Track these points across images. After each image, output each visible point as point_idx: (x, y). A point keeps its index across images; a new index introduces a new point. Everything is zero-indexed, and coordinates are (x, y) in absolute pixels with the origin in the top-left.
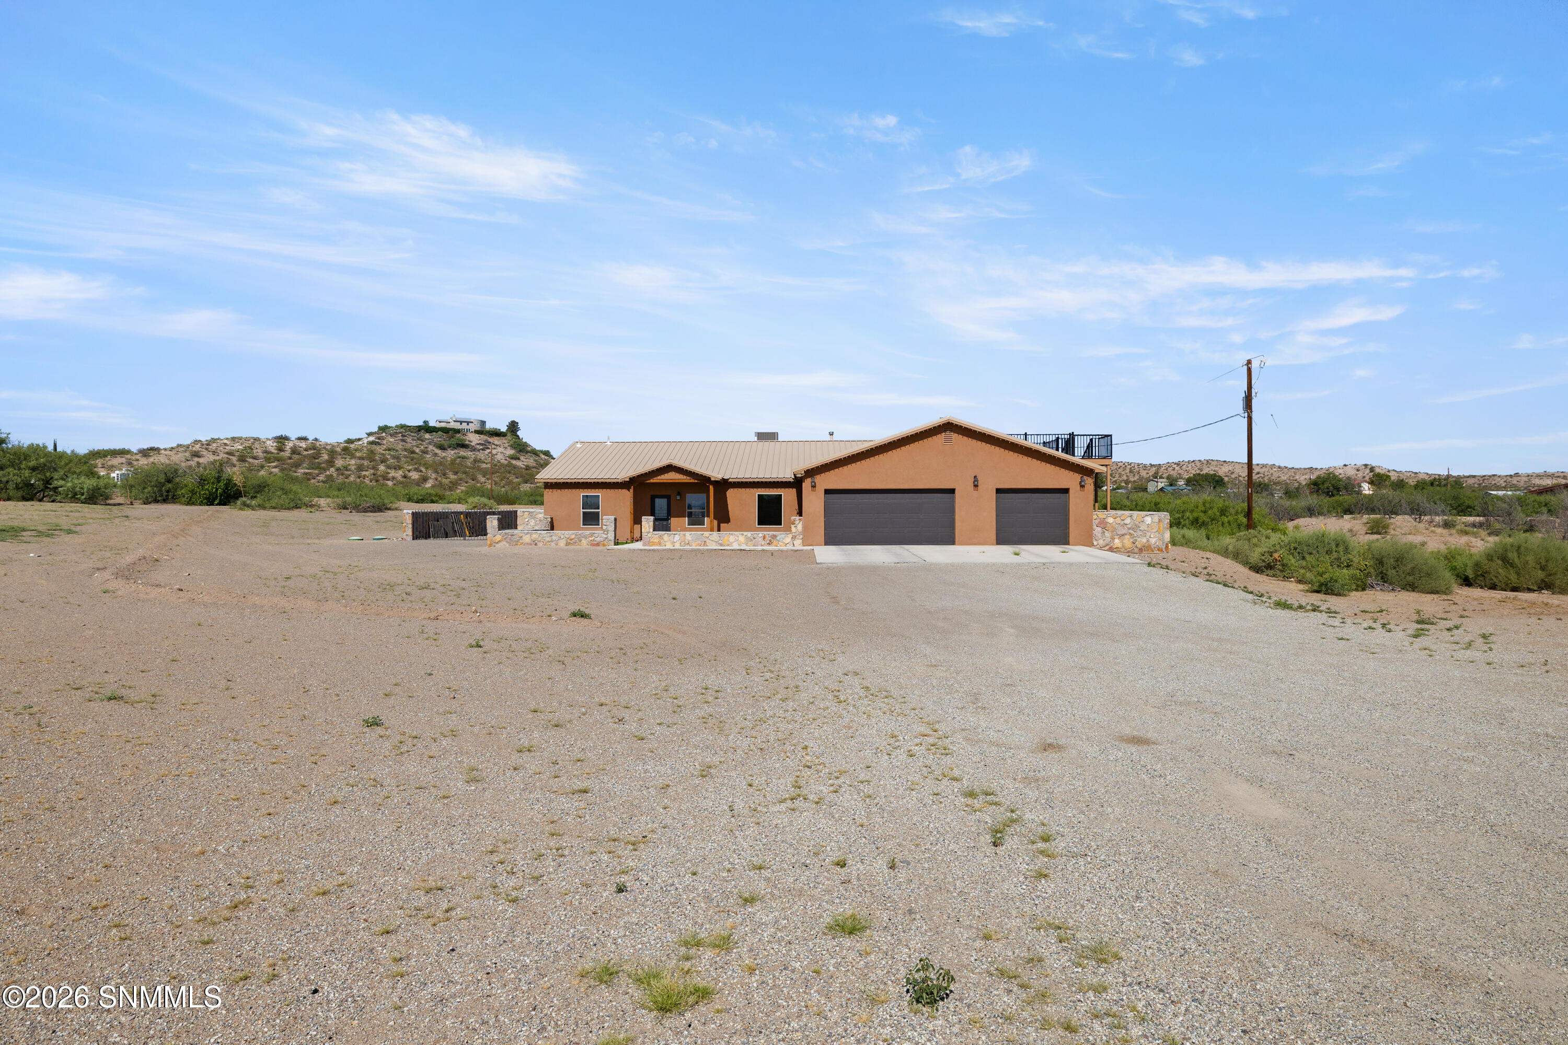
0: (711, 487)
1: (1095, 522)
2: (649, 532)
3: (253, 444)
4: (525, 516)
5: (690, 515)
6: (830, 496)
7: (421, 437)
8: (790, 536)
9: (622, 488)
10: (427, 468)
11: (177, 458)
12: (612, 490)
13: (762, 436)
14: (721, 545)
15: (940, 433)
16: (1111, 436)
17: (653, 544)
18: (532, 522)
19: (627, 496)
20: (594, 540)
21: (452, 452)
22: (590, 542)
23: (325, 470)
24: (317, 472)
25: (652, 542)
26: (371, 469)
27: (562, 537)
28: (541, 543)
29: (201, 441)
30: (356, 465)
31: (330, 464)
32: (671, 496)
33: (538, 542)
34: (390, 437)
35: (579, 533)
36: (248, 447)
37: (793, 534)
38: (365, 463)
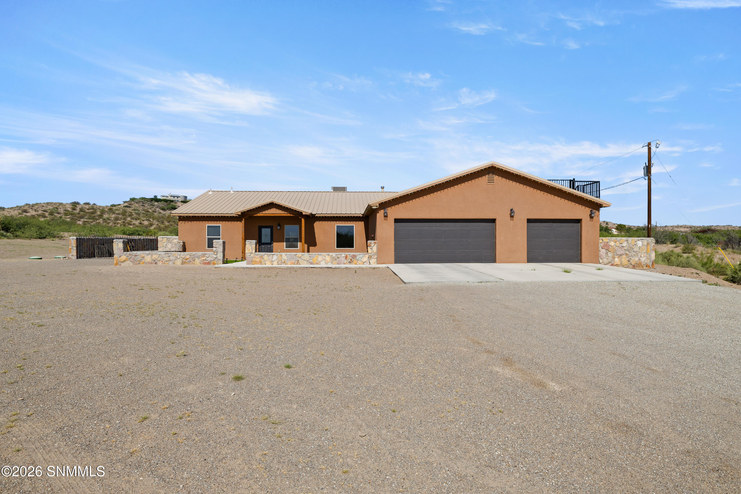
0: (303, 220)
1: (601, 245)
2: (252, 253)
3: (58, 206)
4: (164, 241)
5: (288, 240)
6: (399, 224)
7: (153, 204)
8: (367, 256)
9: (236, 220)
10: (154, 219)
11: (15, 213)
12: (230, 222)
13: (336, 189)
14: (311, 263)
15: (485, 175)
16: (599, 182)
17: (256, 262)
18: (169, 246)
19: (240, 226)
20: (205, 260)
21: (169, 211)
22: (202, 261)
23: (97, 220)
24: (92, 220)
25: (254, 261)
26: (122, 219)
27: (178, 257)
28: (161, 262)
29: (29, 204)
30: (115, 217)
31: (100, 217)
32: (273, 226)
33: (158, 261)
34: (136, 204)
35: (193, 254)
36: (55, 207)
37: (369, 254)
38: (120, 216)
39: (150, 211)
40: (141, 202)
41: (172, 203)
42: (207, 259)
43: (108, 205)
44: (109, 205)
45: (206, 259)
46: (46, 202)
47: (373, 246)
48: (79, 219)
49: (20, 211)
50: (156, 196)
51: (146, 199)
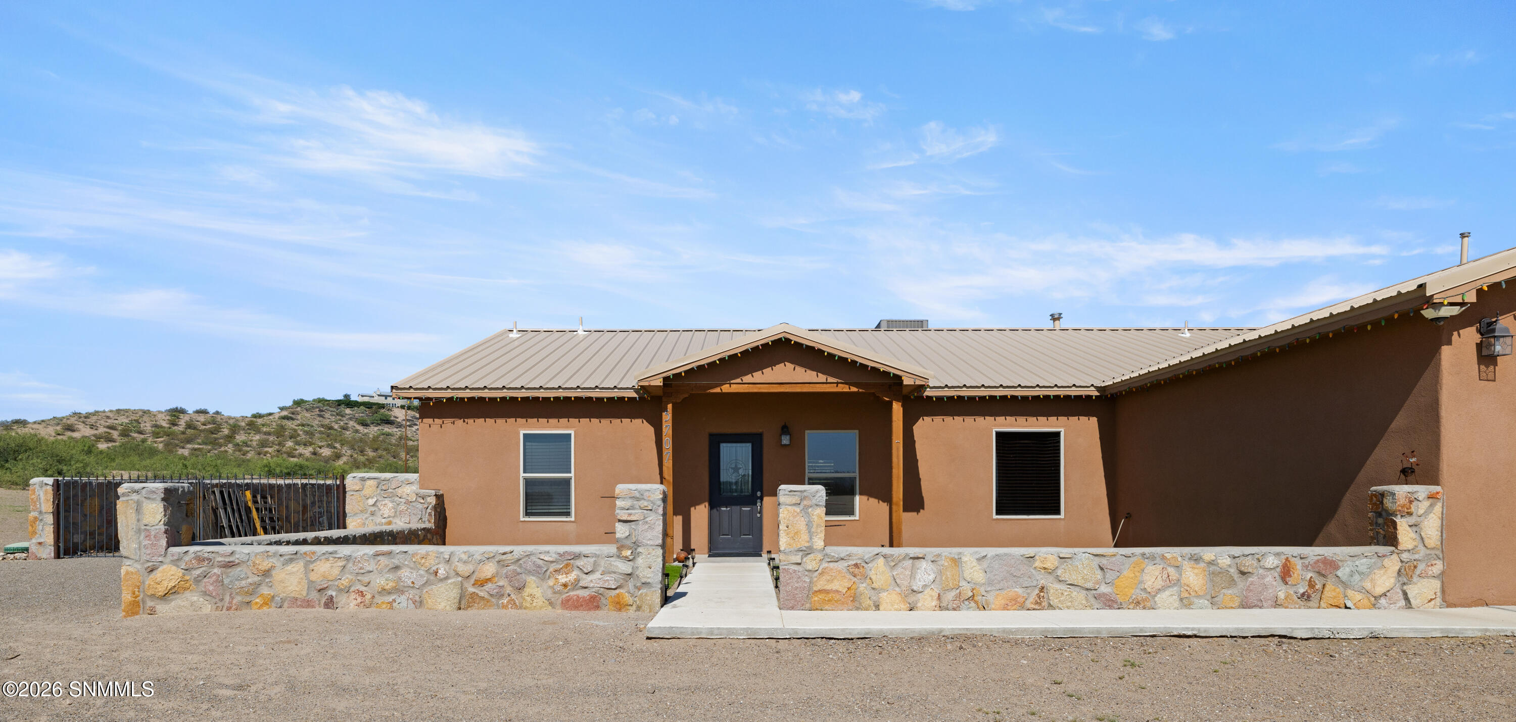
3: (141, 417)
7: (341, 412)
8: (1393, 564)
9: (632, 416)
10: (342, 445)
11: (48, 433)
12: (605, 420)
14: (1109, 602)
17: (828, 599)
18: (387, 508)
20: (576, 585)
21: (376, 429)
22: (559, 592)
23: (221, 446)
24: (209, 447)
25: (820, 591)
26: (276, 445)
27: (441, 572)
28: (353, 596)
29: (80, 413)
30: (259, 440)
31: (229, 439)
32: (760, 435)
33: (340, 591)
34: (305, 411)
35: (516, 555)
36: (134, 420)
37: (1405, 556)
38: (271, 438)
39: (336, 427)
40: (317, 407)
41: (382, 411)
42: (586, 580)
43: (245, 415)
44: (249, 415)
45: (578, 580)
46: (114, 409)
47: (1421, 512)
48: (182, 445)
49: (59, 428)
50: (349, 396)
51: (327, 402)
